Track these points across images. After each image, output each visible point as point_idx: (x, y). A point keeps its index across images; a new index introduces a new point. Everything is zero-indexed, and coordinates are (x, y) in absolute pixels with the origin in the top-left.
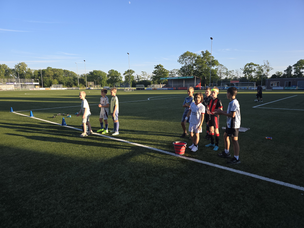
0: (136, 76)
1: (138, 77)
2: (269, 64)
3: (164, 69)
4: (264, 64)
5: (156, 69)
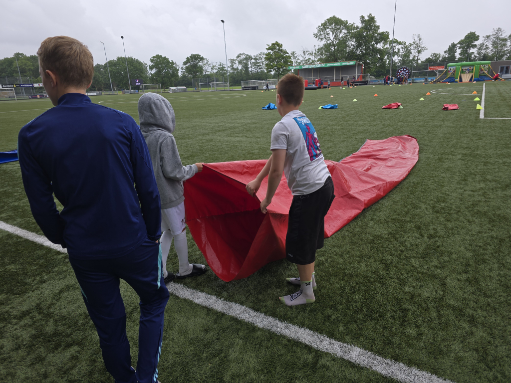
4: (414, 41)
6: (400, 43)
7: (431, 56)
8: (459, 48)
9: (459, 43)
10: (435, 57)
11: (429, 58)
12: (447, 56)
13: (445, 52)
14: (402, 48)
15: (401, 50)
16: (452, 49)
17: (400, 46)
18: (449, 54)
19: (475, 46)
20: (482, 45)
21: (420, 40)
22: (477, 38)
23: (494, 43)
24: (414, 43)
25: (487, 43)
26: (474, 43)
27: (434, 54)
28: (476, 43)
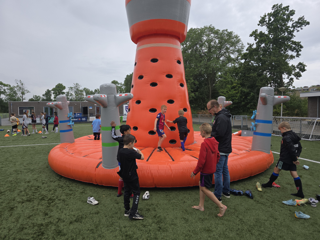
2: (23, 86)
4: (17, 85)
6: (5, 85)
7: (34, 97)
8: (53, 94)
9: (52, 90)
10: (36, 98)
11: (32, 99)
12: (45, 98)
13: (43, 95)
14: (8, 89)
15: (7, 91)
16: (48, 93)
17: (6, 88)
18: (47, 97)
19: (64, 93)
20: (68, 93)
21: (22, 85)
22: (64, 88)
23: (76, 92)
24: (17, 86)
25: (71, 92)
26: (63, 91)
27: (36, 96)
28: (64, 91)
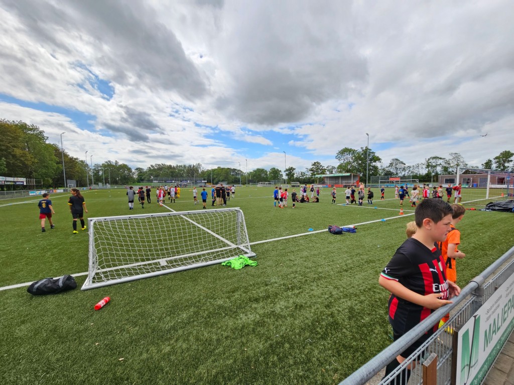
0: (300, 173)
1: (301, 174)
3: (321, 166)
5: (313, 166)
8: (495, 163)
9: (494, 159)
13: (482, 165)
14: (444, 162)
17: (441, 161)
18: (486, 166)
26: (510, 159)
